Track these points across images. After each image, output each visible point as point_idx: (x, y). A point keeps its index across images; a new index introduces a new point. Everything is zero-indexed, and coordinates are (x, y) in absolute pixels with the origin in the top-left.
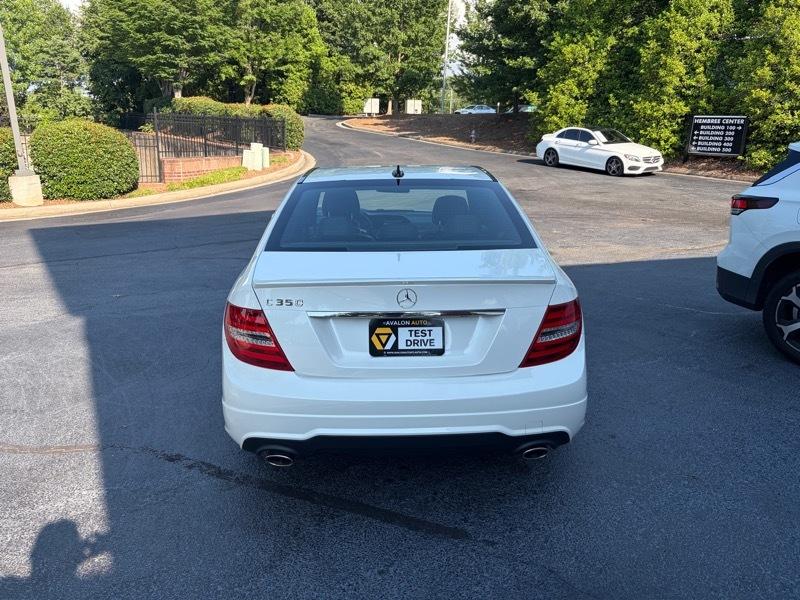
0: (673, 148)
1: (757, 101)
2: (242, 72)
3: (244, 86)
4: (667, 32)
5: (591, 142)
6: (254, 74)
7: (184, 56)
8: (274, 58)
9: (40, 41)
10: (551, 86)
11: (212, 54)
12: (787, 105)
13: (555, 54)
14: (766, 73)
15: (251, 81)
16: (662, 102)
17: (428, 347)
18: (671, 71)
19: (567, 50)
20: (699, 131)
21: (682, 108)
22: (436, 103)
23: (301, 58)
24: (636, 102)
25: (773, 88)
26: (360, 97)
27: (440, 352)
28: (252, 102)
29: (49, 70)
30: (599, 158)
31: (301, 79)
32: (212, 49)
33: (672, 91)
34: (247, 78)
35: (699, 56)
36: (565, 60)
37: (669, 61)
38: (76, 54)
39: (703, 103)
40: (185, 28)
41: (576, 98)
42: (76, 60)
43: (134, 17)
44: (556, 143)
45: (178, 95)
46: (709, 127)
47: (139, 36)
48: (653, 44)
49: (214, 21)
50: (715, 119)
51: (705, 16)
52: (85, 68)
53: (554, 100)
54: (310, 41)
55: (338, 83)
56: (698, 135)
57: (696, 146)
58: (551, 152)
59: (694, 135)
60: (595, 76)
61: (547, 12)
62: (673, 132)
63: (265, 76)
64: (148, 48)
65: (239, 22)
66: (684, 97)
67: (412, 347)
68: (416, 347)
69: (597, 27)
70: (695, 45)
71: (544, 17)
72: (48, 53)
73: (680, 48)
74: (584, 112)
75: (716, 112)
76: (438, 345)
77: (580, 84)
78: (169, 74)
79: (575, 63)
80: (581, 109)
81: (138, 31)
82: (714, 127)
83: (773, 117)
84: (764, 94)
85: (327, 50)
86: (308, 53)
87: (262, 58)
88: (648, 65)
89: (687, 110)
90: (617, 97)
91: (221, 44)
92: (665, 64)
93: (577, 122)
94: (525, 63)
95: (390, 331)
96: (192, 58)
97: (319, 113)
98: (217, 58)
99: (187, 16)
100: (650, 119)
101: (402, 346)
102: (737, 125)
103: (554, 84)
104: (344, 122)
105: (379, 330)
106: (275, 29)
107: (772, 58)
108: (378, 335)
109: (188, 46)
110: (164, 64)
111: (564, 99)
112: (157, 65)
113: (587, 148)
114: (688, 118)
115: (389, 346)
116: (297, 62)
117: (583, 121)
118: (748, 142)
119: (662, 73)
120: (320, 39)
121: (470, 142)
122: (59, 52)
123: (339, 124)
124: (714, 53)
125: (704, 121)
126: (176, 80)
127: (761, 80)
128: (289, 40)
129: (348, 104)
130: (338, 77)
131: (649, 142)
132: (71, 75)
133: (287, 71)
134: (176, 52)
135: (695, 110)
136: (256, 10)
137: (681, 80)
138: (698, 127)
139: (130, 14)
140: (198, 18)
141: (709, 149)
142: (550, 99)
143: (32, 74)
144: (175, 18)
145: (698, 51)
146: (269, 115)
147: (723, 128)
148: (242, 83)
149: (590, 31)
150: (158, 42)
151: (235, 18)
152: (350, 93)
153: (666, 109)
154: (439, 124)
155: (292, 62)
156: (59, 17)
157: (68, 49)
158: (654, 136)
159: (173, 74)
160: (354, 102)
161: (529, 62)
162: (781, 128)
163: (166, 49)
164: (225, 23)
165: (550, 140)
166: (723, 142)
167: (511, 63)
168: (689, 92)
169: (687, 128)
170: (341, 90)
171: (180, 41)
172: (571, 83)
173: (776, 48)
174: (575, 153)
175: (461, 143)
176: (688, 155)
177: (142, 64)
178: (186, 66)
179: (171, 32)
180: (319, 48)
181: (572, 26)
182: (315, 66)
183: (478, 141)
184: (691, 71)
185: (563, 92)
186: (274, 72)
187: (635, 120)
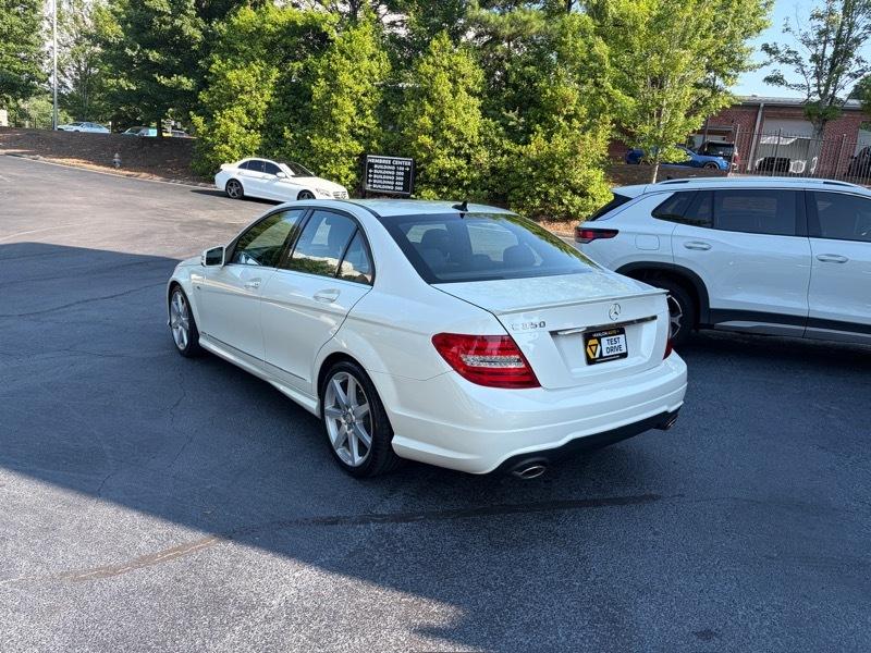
0: (353, 185)
1: (422, 146)
4: (335, 73)
5: (279, 174)
10: (216, 111)
12: (446, 152)
13: (217, 77)
14: (426, 121)
16: (338, 140)
17: (618, 352)
18: (342, 112)
19: (230, 75)
20: (373, 169)
21: (357, 147)
22: (24, 114)
24: (312, 137)
25: (434, 135)
27: (624, 355)
30: (290, 191)
33: (345, 130)
35: (365, 99)
36: (229, 86)
37: (340, 101)
39: (374, 143)
41: (246, 128)
44: (239, 174)
46: (381, 167)
48: (322, 82)
50: (386, 160)
51: (366, 63)
53: (223, 127)
56: (373, 173)
57: (372, 183)
58: (233, 183)
59: (369, 173)
60: (265, 106)
61: (201, 30)
62: (350, 169)
66: (356, 137)
67: (610, 354)
68: (613, 353)
69: (262, 57)
70: (362, 89)
71: (198, 36)
73: (348, 90)
74: (257, 142)
75: (386, 153)
76: (624, 351)
77: (249, 113)
79: (242, 90)
80: (255, 139)
82: (386, 167)
83: (436, 161)
84: (426, 140)
88: (319, 103)
89: (361, 149)
90: (292, 130)
92: (336, 104)
93: (251, 153)
94: (180, 83)
95: (597, 342)
100: (329, 155)
101: (605, 354)
102: (405, 167)
103: (221, 110)
105: (591, 342)
107: (430, 109)
108: (590, 346)
111: (234, 127)
113: (275, 180)
114: (363, 156)
115: (597, 356)
117: (256, 152)
118: (415, 182)
119: (335, 111)
121: (112, 165)
124: (378, 97)
125: (377, 161)
127: (423, 126)
131: (330, 177)
135: (368, 148)
137: (352, 120)
138: (371, 166)
141: (384, 187)
142: (219, 126)
145: (364, 95)
147: (393, 168)
149: (254, 60)
153: (341, 145)
154: (60, 143)
158: (334, 172)
161: (187, 83)
162: (442, 171)
165: (230, 170)
166: (395, 181)
167: (164, 81)
168: (361, 132)
169: (362, 167)
172: (239, 111)
173: (431, 101)
174: (261, 185)
175: (101, 168)
176: (366, 191)
181: (234, 52)
183: (123, 166)
184: (361, 112)
185: (232, 120)
187: (313, 155)
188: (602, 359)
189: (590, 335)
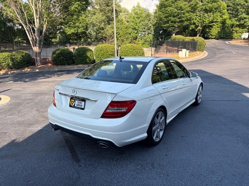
2: (197, 27)
3: (197, 31)
6: (201, 27)
7: (177, 23)
8: (208, 21)
9: (142, 22)
11: (186, 22)
15: (199, 29)
17: (81, 107)
23: (219, 20)
26: (240, 32)
27: (83, 109)
28: (199, 36)
29: (144, 30)
31: (218, 27)
32: (186, 20)
34: (198, 28)
38: (151, 25)
40: (178, 15)
42: (150, 27)
43: (164, 13)
45: (174, 35)
47: (165, 19)
49: (188, 12)
52: (152, 28)
54: (223, 14)
55: (232, 28)
63: (204, 27)
64: (167, 22)
65: (196, 11)
67: (77, 106)
68: (78, 107)
72: (144, 25)
76: (83, 107)
78: (172, 29)
81: (165, 17)
85: (229, 17)
86: (221, 19)
87: (204, 21)
91: (189, 18)
95: (74, 101)
96: (179, 24)
97: (223, 39)
98: (187, 23)
99: (179, 11)
101: (76, 106)
104: (229, 42)
106: (210, 12)
108: (71, 101)
109: (178, 20)
110: (171, 26)
112: (169, 27)
115: (73, 105)
116: (217, 22)
120: (227, 13)
122: (147, 25)
123: (227, 42)
126: (174, 30)
128: (215, 15)
129: (235, 35)
130: (232, 26)
132: (149, 31)
133: (213, 25)
134: (175, 22)
136: (204, 6)
139: (163, 13)
140: (183, 12)
143: (139, 31)
144: (176, 12)
146: (194, 40)
148: (197, 30)
150: (170, 20)
151: (195, 9)
152: (236, 31)
155: (215, 22)
156: (148, 15)
157: (149, 24)
159: (173, 29)
160: (237, 34)
163: (172, 22)
164: (191, 12)
170: (233, 30)
171: (176, 19)
177: (165, 27)
178: (177, 26)
179: (174, 17)
180: (226, 16)
182: (224, 23)
186: (208, 26)
188: (74, 107)
189: (72, 98)
